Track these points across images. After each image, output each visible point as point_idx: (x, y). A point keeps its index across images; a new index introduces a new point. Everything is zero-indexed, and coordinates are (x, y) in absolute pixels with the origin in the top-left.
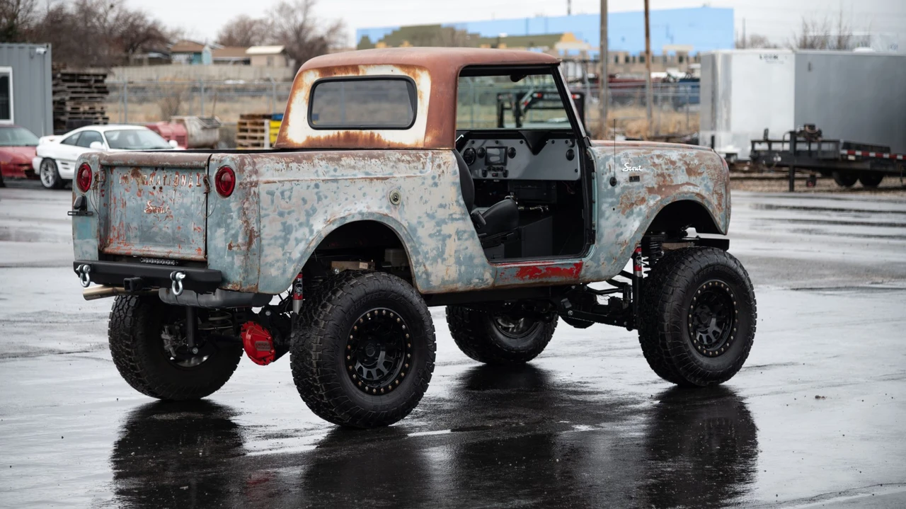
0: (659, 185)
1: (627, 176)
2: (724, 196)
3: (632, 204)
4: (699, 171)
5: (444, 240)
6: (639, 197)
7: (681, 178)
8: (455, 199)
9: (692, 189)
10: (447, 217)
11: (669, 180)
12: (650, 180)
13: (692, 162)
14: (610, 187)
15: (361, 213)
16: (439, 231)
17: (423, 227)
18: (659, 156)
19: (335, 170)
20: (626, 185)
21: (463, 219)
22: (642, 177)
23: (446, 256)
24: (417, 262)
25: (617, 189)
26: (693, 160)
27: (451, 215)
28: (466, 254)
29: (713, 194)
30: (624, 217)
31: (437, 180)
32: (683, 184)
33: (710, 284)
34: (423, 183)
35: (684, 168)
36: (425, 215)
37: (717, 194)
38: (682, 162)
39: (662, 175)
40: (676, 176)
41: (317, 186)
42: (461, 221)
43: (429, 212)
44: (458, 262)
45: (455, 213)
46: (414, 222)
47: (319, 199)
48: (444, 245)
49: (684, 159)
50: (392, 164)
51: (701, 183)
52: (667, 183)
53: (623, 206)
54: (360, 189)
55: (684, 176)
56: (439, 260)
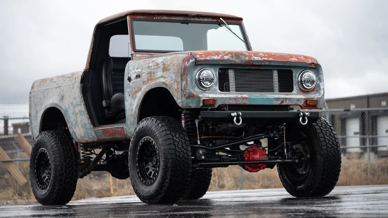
0: (148, 79)
1: (135, 75)
2: (180, 82)
3: (136, 92)
4: (169, 68)
5: (76, 116)
6: (139, 87)
7: (160, 73)
8: (78, 95)
9: (162, 80)
10: (76, 104)
11: (153, 75)
12: (144, 77)
13: (167, 63)
14: (128, 82)
15: (50, 104)
16: (75, 111)
17: (70, 109)
18: (153, 62)
19: (50, 84)
20: (134, 80)
21: (81, 105)
22: (142, 75)
23: (78, 124)
24: (70, 127)
25: (131, 83)
26: (168, 62)
27: (77, 103)
28: (84, 123)
29: (175, 82)
30: (133, 99)
31: (73, 86)
32: (159, 77)
33: (146, 139)
34: (70, 88)
35: (162, 67)
36: (70, 104)
37: (177, 82)
38: (162, 64)
39: (150, 73)
40: (157, 72)
41: (43, 92)
42: (80, 106)
43: (71, 102)
44: (82, 127)
45: (78, 102)
46: (67, 107)
47: (44, 98)
48: (77, 118)
49: (164, 62)
50: (65, 79)
51: (169, 75)
52: (152, 78)
53: (133, 93)
54: (53, 92)
55: (161, 73)
56: (77, 126)
